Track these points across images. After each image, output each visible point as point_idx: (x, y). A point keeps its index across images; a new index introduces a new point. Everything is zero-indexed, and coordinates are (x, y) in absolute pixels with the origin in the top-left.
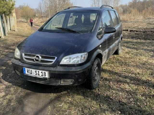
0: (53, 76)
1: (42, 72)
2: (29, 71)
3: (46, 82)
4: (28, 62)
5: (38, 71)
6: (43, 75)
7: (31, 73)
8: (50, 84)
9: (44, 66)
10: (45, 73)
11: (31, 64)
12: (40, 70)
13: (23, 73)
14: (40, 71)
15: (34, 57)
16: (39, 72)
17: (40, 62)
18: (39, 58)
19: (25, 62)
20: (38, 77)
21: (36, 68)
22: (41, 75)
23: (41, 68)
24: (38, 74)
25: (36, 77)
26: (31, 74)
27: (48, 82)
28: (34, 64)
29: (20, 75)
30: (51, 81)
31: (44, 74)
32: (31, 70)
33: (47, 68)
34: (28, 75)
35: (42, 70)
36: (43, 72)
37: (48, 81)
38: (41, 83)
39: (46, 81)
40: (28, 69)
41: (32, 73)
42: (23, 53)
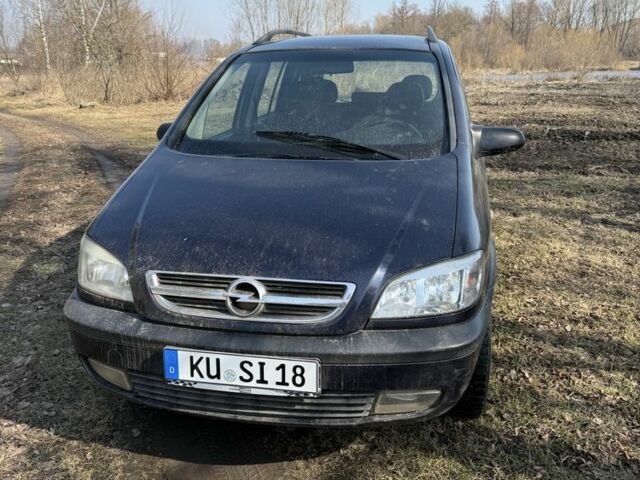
0: (342, 380)
1: (282, 367)
2: (202, 366)
3: (295, 414)
4: (191, 318)
5: (255, 360)
6: (288, 379)
7: (213, 372)
8: (317, 422)
9: (289, 335)
10: (299, 371)
11: (208, 326)
12: (269, 354)
13: (162, 376)
14: (271, 364)
15: (222, 292)
16: (262, 365)
17: (263, 314)
18: (257, 295)
19: (166, 320)
20: (254, 392)
21: (243, 348)
22: (278, 383)
23: (270, 343)
24: (257, 377)
25: (245, 391)
26: (215, 380)
27: (306, 415)
28: (225, 327)
29: (128, 387)
30: (326, 408)
31: (296, 375)
32: (218, 360)
33: (309, 345)
34: (195, 386)
35: (280, 354)
36: (290, 364)
37: (306, 408)
38: (264, 419)
39: (297, 407)
40: (197, 355)
41: (218, 376)
42: (150, 272)
